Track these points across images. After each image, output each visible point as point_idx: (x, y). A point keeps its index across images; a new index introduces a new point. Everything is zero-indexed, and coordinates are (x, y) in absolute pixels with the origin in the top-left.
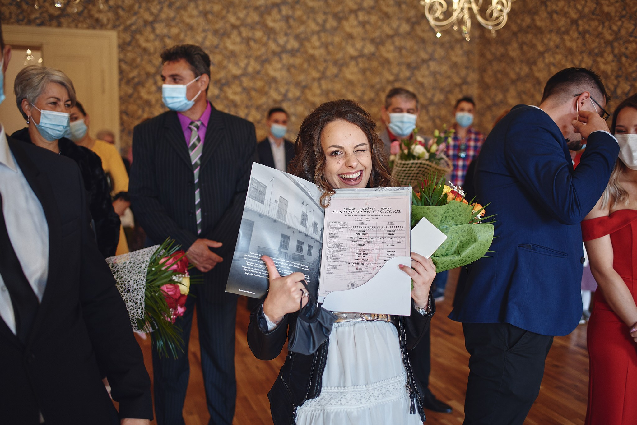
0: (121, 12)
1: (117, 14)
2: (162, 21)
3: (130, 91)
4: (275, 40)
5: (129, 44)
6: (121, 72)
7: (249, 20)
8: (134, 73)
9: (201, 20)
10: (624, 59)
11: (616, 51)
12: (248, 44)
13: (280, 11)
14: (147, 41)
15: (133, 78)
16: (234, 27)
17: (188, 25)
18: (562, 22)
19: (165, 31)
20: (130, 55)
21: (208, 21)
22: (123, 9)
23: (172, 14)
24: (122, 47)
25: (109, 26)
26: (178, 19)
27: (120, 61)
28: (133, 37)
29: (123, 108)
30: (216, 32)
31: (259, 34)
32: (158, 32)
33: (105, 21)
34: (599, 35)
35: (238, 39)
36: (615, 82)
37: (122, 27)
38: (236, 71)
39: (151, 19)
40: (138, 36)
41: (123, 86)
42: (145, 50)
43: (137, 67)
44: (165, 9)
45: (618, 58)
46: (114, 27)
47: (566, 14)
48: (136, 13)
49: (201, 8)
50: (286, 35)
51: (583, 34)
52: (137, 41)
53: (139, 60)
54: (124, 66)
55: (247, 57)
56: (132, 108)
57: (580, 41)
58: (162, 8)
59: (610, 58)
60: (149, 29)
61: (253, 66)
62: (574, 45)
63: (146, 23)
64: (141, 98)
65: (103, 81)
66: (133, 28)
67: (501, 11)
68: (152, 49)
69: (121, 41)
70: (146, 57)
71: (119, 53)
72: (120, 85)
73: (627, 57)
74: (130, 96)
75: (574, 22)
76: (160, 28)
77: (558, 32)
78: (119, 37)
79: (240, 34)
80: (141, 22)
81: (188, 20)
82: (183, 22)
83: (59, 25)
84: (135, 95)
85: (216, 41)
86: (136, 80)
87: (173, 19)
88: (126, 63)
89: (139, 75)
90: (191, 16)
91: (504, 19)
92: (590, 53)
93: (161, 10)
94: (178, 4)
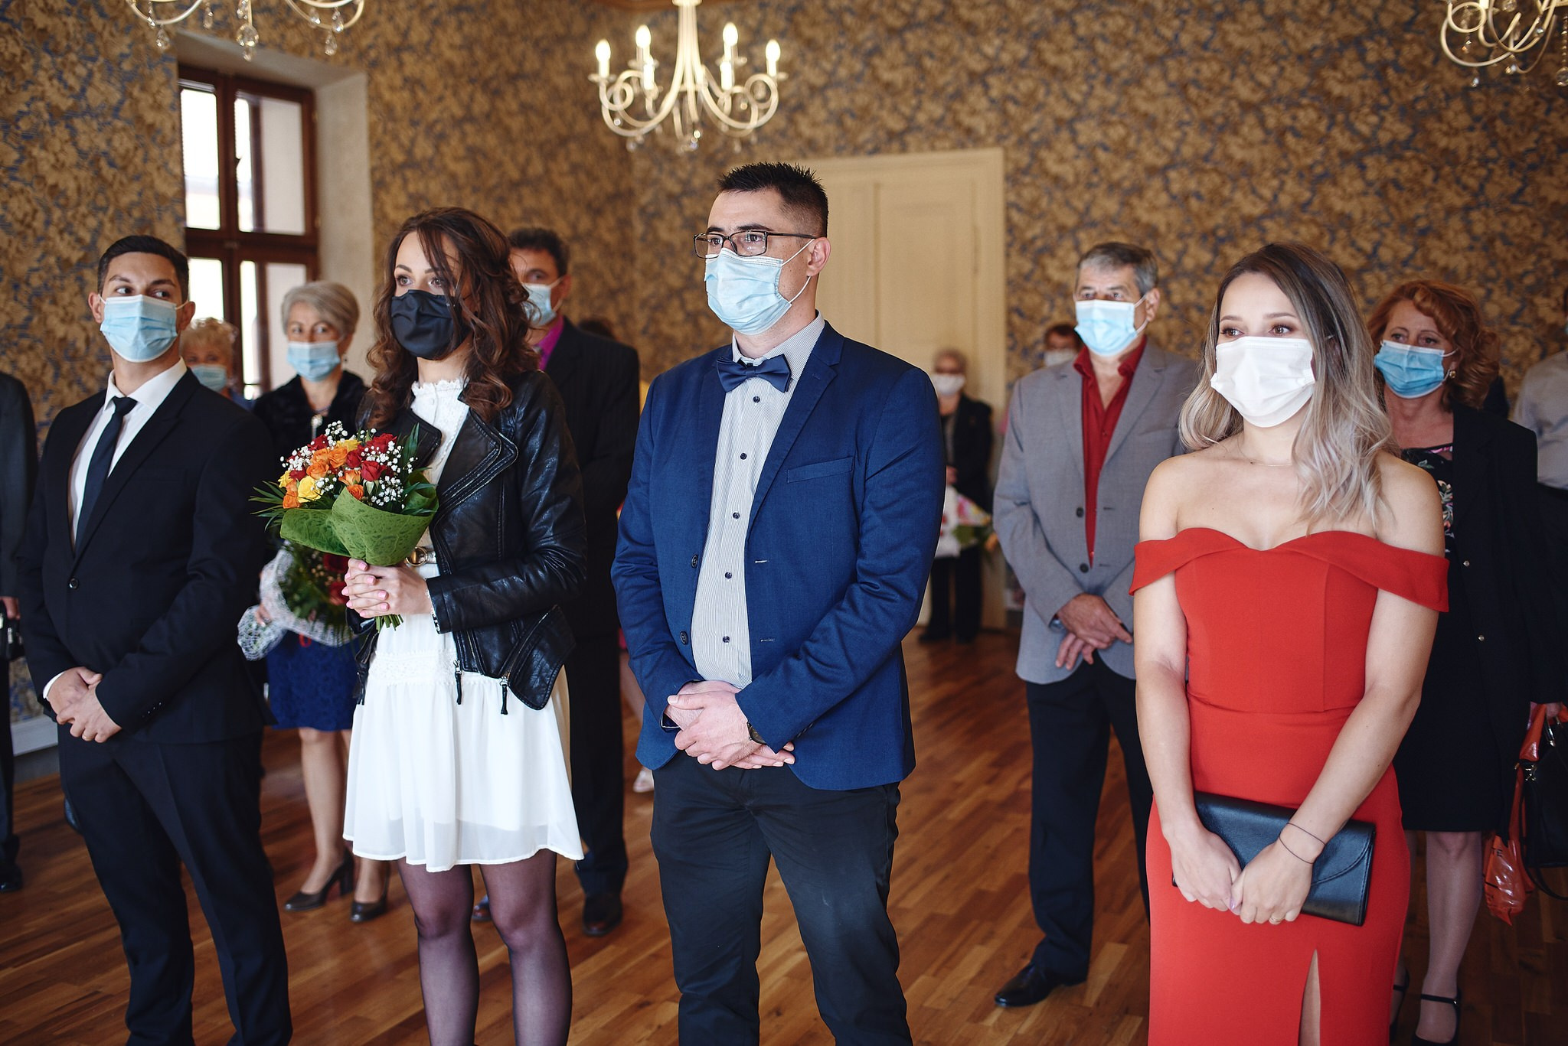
0: (1012, 108)
1: (1004, 112)
2: (1090, 116)
3: (1027, 266)
4: (1349, 126)
5: (1025, 171)
6: (1010, 228)
7: (1284, 88)
8: (1036, 229)
9: (1174, 103)
12: (1281, 143)
13: (1361, 56)
14: (1062, 160)
15: (1033, 240)
16: (1246, 107)
17: (1146, 115)
19: (1098, 136)
20: (1028, 194)
21: (1187, 101)
22: (1016, 102)
23: (1112, 98)
24: (1013, 178)
25: (991, 140)
26: (1124, 109)
27: (1009, 206)
28: (1034, 156)
29: (1014, 302)
30: (1206, 124)
31: (1306, 117)
32: (1082, 139)
33: (982, 131)
35: (1258, 134)
37: (1014, 138)
38: (1252, 208)
39: (1067, 113)
40: (1044, 153)
41: (1016, 259)
42: (1057, 179)
43: (1041, 216)
44: (1099, 90)
46: (1000, 140)
48: (1040, 107)
49: (1173, 76)
50: (1377, 108)
52: (1042, 162)
53: (1044, 202)
54: (1016, 217)
55: (1279, 172)
56: (1031, 300)
58: (1092, 87)
60: (1065, 135)
61: (1294, 190)
63: (1059, 122)
64: (1048, 279)
65: (976, 250)
66: (1035, 137)
68: (1071, 179)
69: (1011, 166)
70: (1058, 195)
71: (1006, 191)
72: (1008, 255)
74: (1027, 277)
76: (1088, 132)
78: (1007, 159)
79: (1262, 122)
80: (1050, 123)
81: (1143, 106)
82: (1134, 111)
83: (904, 149)
84: (1037, 275)
85: (1205, 145)
86: (1039, 243)
87: (1112, 110)
88: (1020, 209)
89: (1045, 232)
90: (1152, 97)
93: (1089, 94)
94: (1125, 75)
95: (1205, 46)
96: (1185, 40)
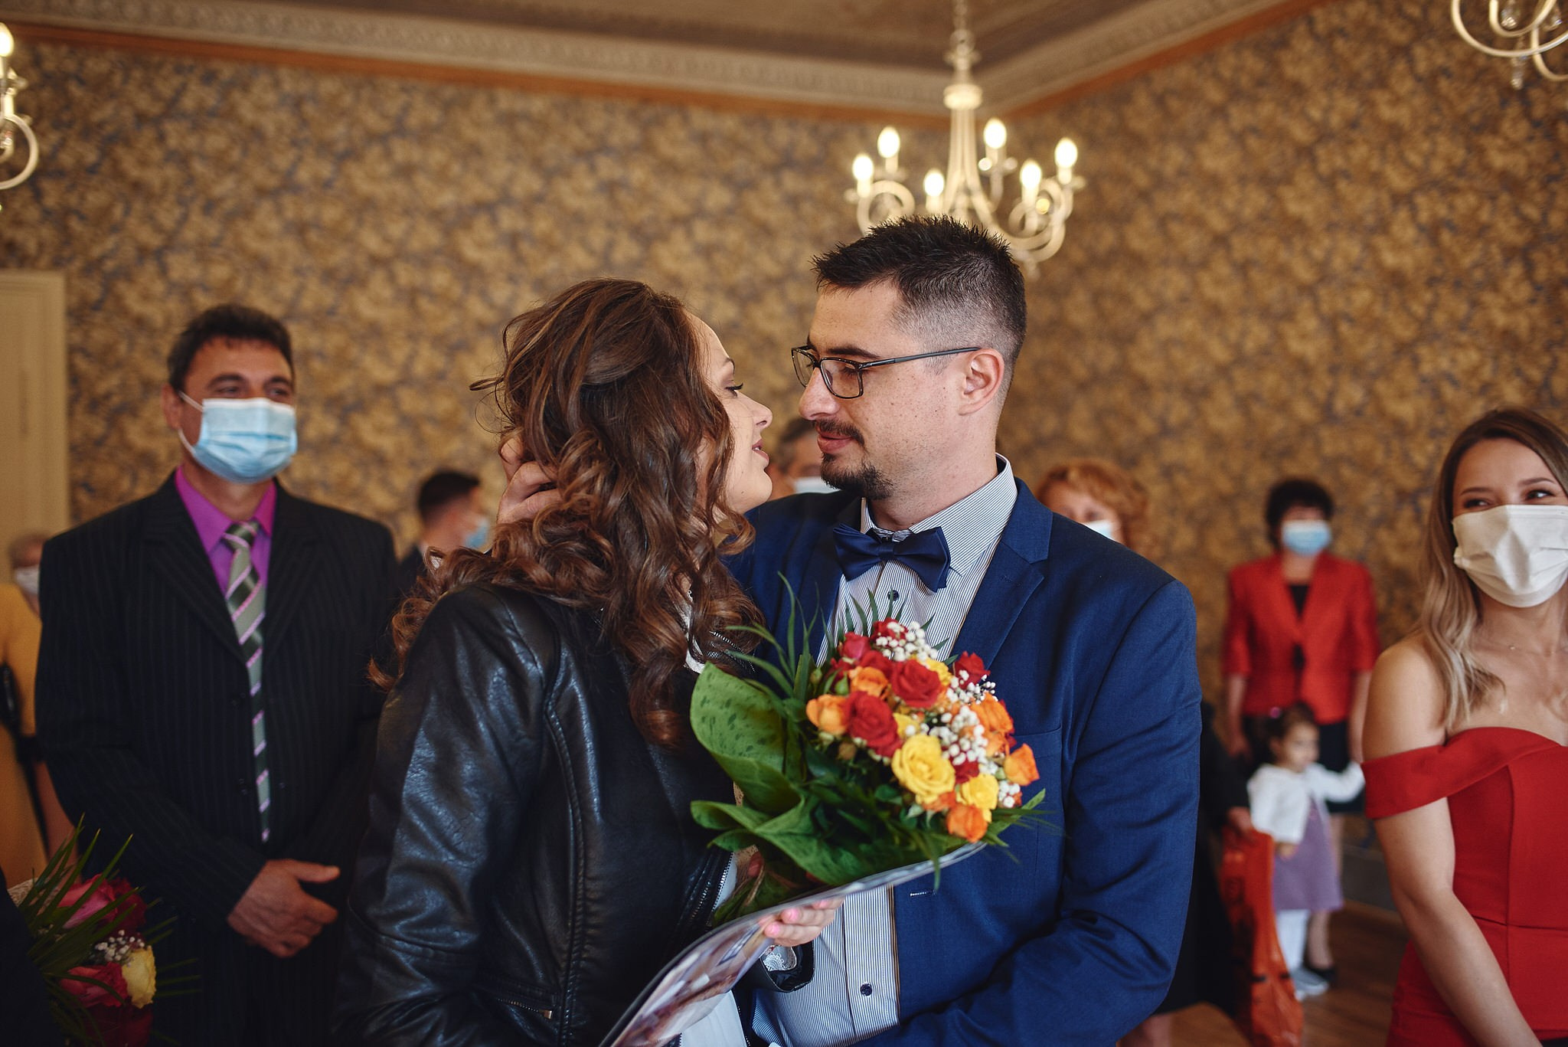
0: (75, 225)
1: (64, 230)
2: (186, 248)
3: (98, 428)
4: (484, 294)
5: (97, 306)
6: (74, 378)
7: (415, 245)
8: (112, 381)
9: (290, 245)
10: (1344, 328)
11: (1325, 308)
12: (412, 304)
13: (494, 222)
14: (146, 297)
15: (107, 396)
16: (376, 261)
17: (256, 255)
18: (1191, 241)
19: (195, 273)
20: (99, 336)
21: (307, 247)
22: (82, 217)
23: (213, 229)
24: (79, 314)
25: (45, 260)
26: (228, 243)
27: (72, 350)
28: (108, 289)
29: (80, 473)
30: (329, 275)
31: (441, 279)
32: (175, 274)
33: (32, 246)
34: (1282, 271)
35: (387, 293)
36: (1328, 383)
37: (78, 264)
38: (383, 373)
39: (154, 241)
40: (122, 287)
41: (80, 416)
42: (140, 322)
43: (119, 365)
44: (196, 218)
45: (1331, 323)
46: (57, 264)
47: (1199, 222)
48: (116, 228)
49: (290, 213)
50: (512, 279)
51: (1243, 268)
52: (119, 299)
53: (122, 348)
54: (82, 364)
55: (412, 337)
56: (104, 472)
57: (1237, 287)
58: (186, 216)
59: (1311, 324)
60: (151, 267)
61: (427, 359)
62: (1222, 295)
63: (143, 252)
64: (127, 446)
65: (24, 404)
66: (110, 265)
67: (1047, 215)
68: (158, 319)
69: (74, 300)
70: (142, 340)
71: (69, 331)
72: (71, 413)
73: (1351, 320)
74: (99, 442)
75: (1221, 240)
76: (182, 267)
77: (1184, 263)
78: (69, 288)
79: (392, 278)
80: (129, 251)
81: (255, 245)
82: (241, 249)
84: (113, 440)
85: (328, 297)
86: (116, 400)
87: (216, 243)
88: (87, 354)
89: (123, 386)
90: (263, 235)
91: (1056, 235)
92: (1265, 313)
93: (184, 219)
94: (229, 205)
95: (327, 184)
96: (304, 175)
